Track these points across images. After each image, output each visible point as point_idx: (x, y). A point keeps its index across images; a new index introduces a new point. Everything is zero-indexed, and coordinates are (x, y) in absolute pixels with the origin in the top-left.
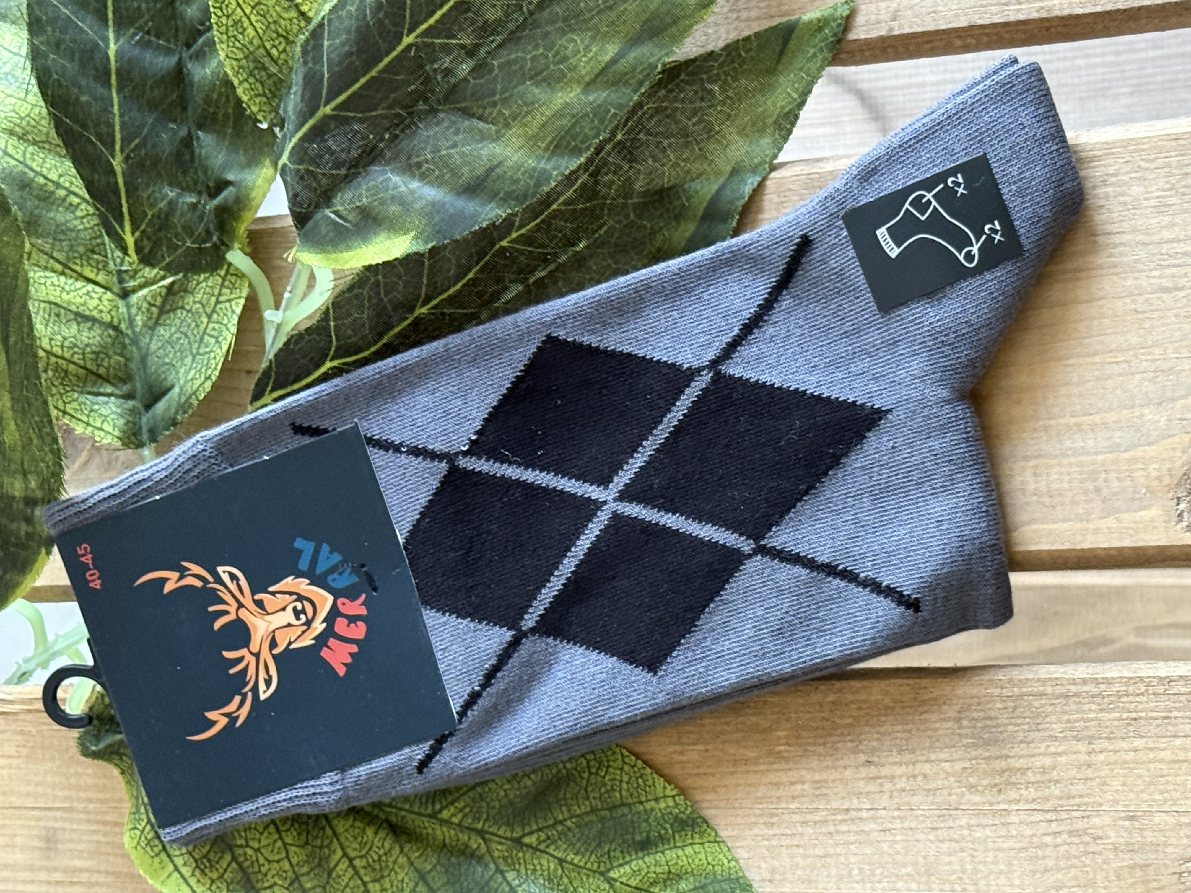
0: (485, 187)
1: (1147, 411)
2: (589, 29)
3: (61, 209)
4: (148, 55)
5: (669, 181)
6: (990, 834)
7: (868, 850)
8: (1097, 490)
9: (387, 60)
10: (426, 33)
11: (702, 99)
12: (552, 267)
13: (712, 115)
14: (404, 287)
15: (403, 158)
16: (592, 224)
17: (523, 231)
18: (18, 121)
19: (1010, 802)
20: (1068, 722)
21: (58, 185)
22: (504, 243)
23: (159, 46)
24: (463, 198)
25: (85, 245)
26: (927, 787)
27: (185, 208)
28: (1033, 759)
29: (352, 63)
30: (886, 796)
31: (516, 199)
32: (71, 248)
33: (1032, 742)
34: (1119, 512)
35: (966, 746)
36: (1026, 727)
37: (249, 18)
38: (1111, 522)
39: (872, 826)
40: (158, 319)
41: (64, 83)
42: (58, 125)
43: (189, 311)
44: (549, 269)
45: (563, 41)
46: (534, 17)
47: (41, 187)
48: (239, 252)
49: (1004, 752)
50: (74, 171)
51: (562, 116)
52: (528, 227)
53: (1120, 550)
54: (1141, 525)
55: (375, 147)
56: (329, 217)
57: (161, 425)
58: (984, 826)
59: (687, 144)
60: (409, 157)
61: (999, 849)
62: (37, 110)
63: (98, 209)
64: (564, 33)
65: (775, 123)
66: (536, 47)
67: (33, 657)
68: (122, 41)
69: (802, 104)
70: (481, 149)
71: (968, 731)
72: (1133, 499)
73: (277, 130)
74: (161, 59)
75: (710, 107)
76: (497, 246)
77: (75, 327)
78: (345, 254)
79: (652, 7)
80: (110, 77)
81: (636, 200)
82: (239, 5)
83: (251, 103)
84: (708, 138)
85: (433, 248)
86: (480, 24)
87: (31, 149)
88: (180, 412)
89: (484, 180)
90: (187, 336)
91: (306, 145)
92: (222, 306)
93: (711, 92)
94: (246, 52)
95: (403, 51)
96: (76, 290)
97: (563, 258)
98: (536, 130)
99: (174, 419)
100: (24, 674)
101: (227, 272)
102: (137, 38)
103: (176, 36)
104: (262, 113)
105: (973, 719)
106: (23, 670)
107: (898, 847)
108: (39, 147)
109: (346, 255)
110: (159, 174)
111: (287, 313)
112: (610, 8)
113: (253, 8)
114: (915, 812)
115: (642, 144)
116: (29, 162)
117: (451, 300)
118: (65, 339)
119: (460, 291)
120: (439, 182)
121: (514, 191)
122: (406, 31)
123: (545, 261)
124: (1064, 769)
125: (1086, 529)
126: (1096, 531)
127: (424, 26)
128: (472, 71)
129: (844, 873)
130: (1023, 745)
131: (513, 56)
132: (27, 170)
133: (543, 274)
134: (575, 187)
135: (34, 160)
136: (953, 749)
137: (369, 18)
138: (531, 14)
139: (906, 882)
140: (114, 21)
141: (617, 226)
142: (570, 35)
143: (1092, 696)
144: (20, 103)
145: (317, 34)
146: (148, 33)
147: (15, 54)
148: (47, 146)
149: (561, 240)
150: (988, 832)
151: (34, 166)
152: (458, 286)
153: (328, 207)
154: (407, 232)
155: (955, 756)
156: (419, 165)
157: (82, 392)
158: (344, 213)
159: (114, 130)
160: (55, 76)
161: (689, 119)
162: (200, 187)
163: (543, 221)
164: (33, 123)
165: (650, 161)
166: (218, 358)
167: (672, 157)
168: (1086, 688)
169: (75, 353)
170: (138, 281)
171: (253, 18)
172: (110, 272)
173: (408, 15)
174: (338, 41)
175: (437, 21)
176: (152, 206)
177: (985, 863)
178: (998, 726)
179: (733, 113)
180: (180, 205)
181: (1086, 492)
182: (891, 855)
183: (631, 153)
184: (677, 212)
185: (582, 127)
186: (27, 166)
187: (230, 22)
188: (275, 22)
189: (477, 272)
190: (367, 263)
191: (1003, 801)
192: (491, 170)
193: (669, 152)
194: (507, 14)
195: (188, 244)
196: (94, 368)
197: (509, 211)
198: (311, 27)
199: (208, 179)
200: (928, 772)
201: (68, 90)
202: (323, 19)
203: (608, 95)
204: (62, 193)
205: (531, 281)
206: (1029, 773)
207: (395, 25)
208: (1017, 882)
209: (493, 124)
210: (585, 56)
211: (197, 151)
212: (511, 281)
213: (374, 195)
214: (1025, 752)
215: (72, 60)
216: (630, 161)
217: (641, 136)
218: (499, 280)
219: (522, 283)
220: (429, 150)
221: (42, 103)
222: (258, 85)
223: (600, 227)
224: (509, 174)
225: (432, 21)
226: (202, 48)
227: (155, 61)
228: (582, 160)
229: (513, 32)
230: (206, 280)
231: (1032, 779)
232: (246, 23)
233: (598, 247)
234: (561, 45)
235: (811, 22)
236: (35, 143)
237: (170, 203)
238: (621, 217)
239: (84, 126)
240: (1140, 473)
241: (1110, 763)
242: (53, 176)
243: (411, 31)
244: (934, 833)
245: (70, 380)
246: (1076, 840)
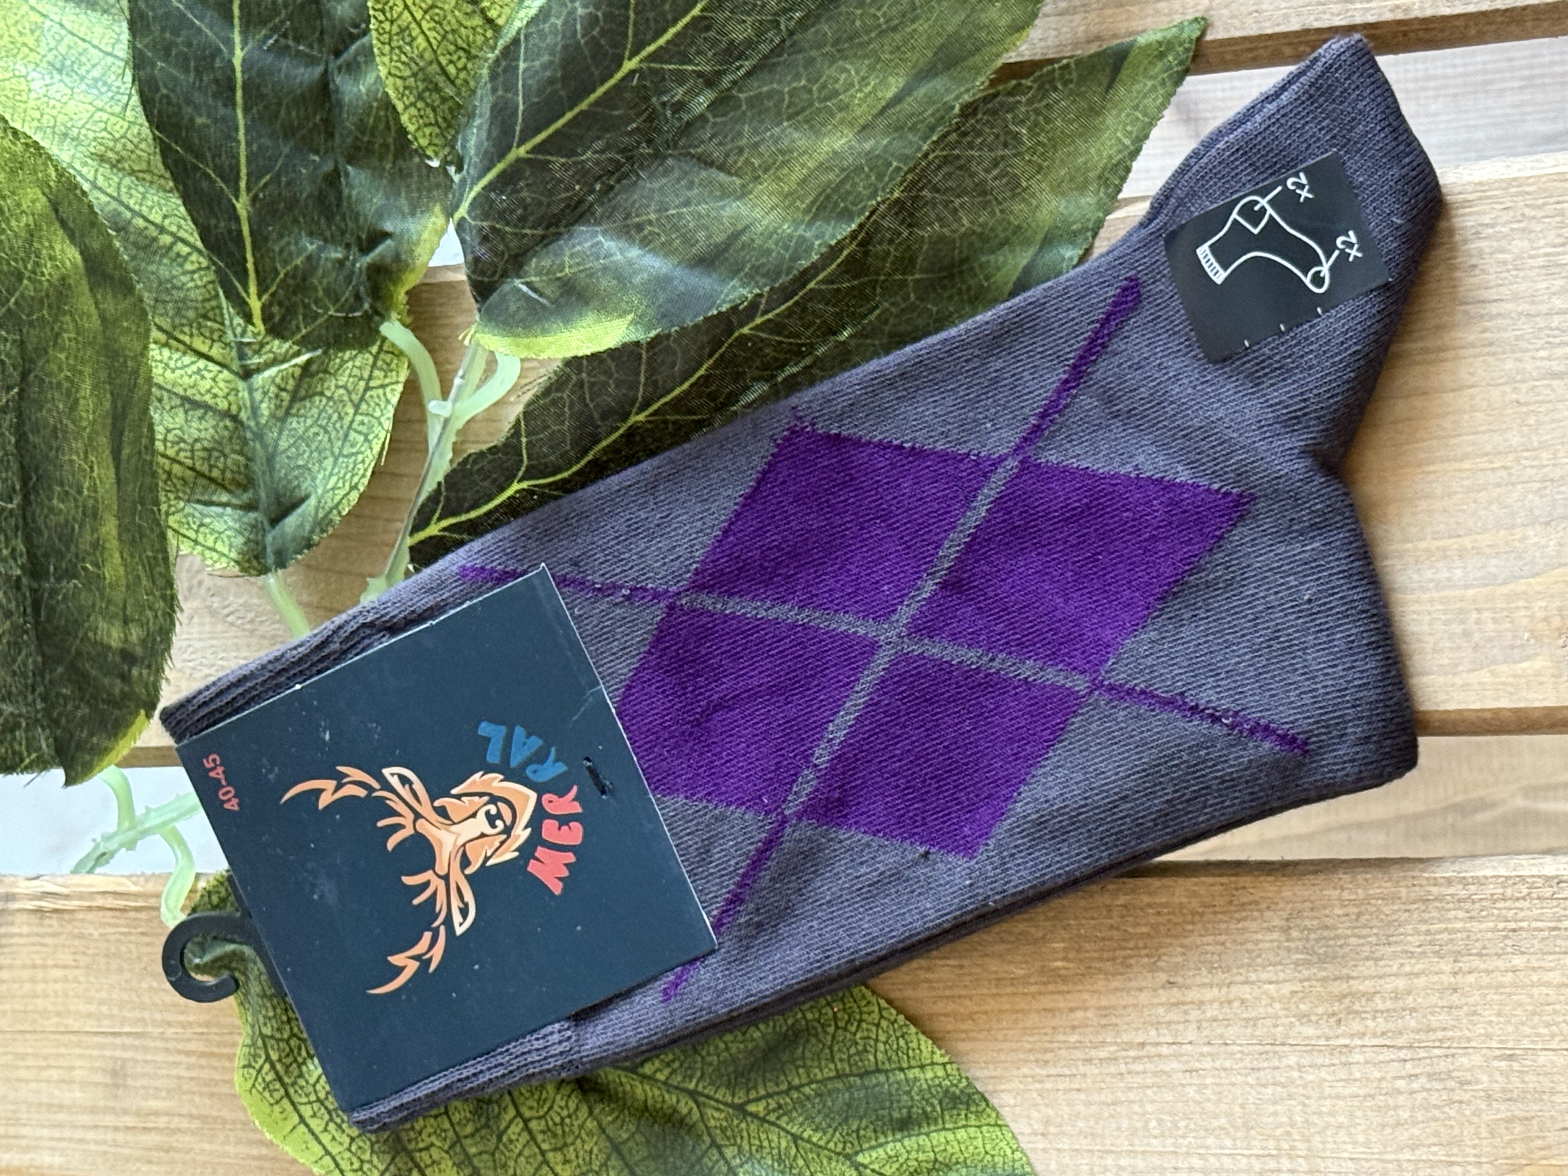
0: (726, 259)
1: (1531, 533)
2: (866, 56)
3: (165, 261)
4: (285, 65)
5: (961, 252)
6: (1327, 1077)
7: (1168, 1096)
8: (1467, 634)
9: (601, 90)
10: (653, 57)
11: (1005, 145)
12: (808, 361)
13: (1018, 167)
14: (617, 387)
15: (619, 216)
16: (861, 306)
17: (770, 316)
18: (111, 144)
19: (1352, 1036)
20: (1428, 932)
21: (162, 230)
22: (745, 330)
23: (298, 52)
24: (697, 271)
25: (196, 309)
26: (1244, 1016)
27: (329, 265)
28: (1382, 982)
29: (555, 92)
30: (1193, 1026)
31: (766, 275)
32: (178, 312)
33: (1381, 959)
34: (1494, 662)
35: (1296, 964)
36: (1373, 940)
37: (419, 25)
38: (1485, 676)
39: (1175, 1065)
40: (290, 407)
41: (174, 99)
42: (166, 152)
43: (329, 399)
44: (802, 364)
45: (832, 71)
46: (795, 37)
47: (141, 232)
48: (398, 324)
49: (1345, 971)
50: (182, 209)
51: (830, 169)
52: (778, 311)
53: (1496, 712)
54: (1523, 680)
55: (581, 202)
56: (520, 290)
57: (291, 546)
58: (1319, 1067)
59: (985, 205)
60: (628, 216)
61: (1338, 1097)
62: (135, 129)
63: (214, 263)
64: (833, 60)
65: (1100, 177)
66: (797, 77)
67: (115, 834)
68: (250, 46)
69: (1135, 153)
70: (723, 208)
71: (1300, 944)
72: (1512, 647)
73: (452, 170)
74: (302, 70)
75: (1015, 156)
76: (736, 334)
77: (181, 412)
78: (540, 339)
79: (950, 29)
80: (233, 90)
81: (917, 276)
82: (406, 7)
83: (419, 134)
84: (1013, 197)
85: (657, 336)
86: (723, 45)
87: (127, 181)
88: (318, 530)
89: (726, 250)
90: (326, 432)
91: (493, 195)
92: (373, 393)
93: (1016, 136)
94: (415, 68)
95: (623, 79)
96: (183, 367)
97: (821, 350)
98: (794, 186)
99: (309, 539)
100: (103, 854)
101: (381, 348)
102: (271, 41)
103: (321, 40)
104: (432, 148)
105: (1306, 928)
106: (102, 849)
107: (1208, 1092)
108: (138, 179)
109: (542, 340)
110: (296, 221)
111: (458, 405)
112: (895, 29)
113: (426, 12)
114: (1230, 1048)
115: (925, 205)
116: (124, 198)
117: (677, 405)
118: (168, 431)
119: (687, 393)
120: (666, 250)
121: (764, 265)
122: (627, 53)
123: (797, 354)
124: (1423, 994)
125: (1453, 685)
126: (1465, 687)
127: (651, 48)
128: (712, 105)
129: (1139, 1125)
130: (1370, 963)
131: (765, 89)
132: (122, 209)
133: (795, 370)
134: (839, 261)
135: (131, 196)
136: (1279, 967)
137: (579, 36)
138: (791, 33)
139: (1218, 1137)
140: (240, 18)
141: (893, 310)
142: (841, 63)
143: (1459, 901)
144: (113, 119)
145: (510, 52)
146: (285, 35)
147: (108, 54)
148: (148, 177)
149: (819, 328)
150: (1324, 1074)
151: (132, 203)
152: (686, 386)
153: (519, 277)
154: (623, 314)
155: (1281, 976)
156: (639, 227)
157: (189, 501)
158: (539, 286)
159: (239, 161)
160: (164, 91)
161: (987, 171)
162: (348, 238)
163: (796, 304)
164: (130, 146)
165: (937, 226)
166: (367, 461)
167: (965, 221)
168: (1451, 890)
169: (180, 450)
170: (265, 357)
171: (425, 25)
172: (227, 345)
173: (630, 32)
174: (537, 63)
175: (668, 42)
176: (285, 263)
177: (1320, 1114)
178: (1337, 937)
179: (1046, 164)
180: (322, 262)
181: (1452, 637)
182: (1198, 1103)
183: (911, 215)
184: (972, 293)
185: (854, 185)
186: (122, 203)
187: (395, 29)
188: (453, 31)
189: (712, 368)
190: (570, 355)
191: (1343, 1035)
192: (735, 236)
193: (961, 213)
194: (760, 34)
195: (331, 312)
196: (205, 469)
197: (757, 291)
198: (501, 43)
199: (359, 228)
200: (1247, 996)
201: (180, 108)
202: (518, 33)
203: (890, 143)
204: (166, 239)
205: (780, 379)
206: (1377, 999)
207: (615, 46)
208: (1361, 1138)
209: (737, 175)
210: (860, 90)
211: (346, 191)
212: (754, 379)
213: (578, 264)
214: (1372, 971)
215: (186, 70)
216: (910, 226)
217: (925, 193)
218: (739, 376)
219: (767, 381)
220: (653, 207)
221: (142, 120)
222: (429, 111)
223: (871, 311)
224: (758, 242)
225: (661, 41)
226: (355, 58)
227: (294, 72)
228: (854, 226)
229: (766, 57)
230: (353, 358)
231: (1381, 1007)
232: (416, 32)
233: (867, 337)
234: (829, 77)
235: (1149, 46)
236: (132, 173)
237: (309, 258)
238: (899, 299)
239: (199, 156)
240: (1523, 613)
241: (1481, 987)
242: (156, 217)
243: (633, 54)
244: (1255, 1075)
245: (175, 485)
246: (1438, 1085)
